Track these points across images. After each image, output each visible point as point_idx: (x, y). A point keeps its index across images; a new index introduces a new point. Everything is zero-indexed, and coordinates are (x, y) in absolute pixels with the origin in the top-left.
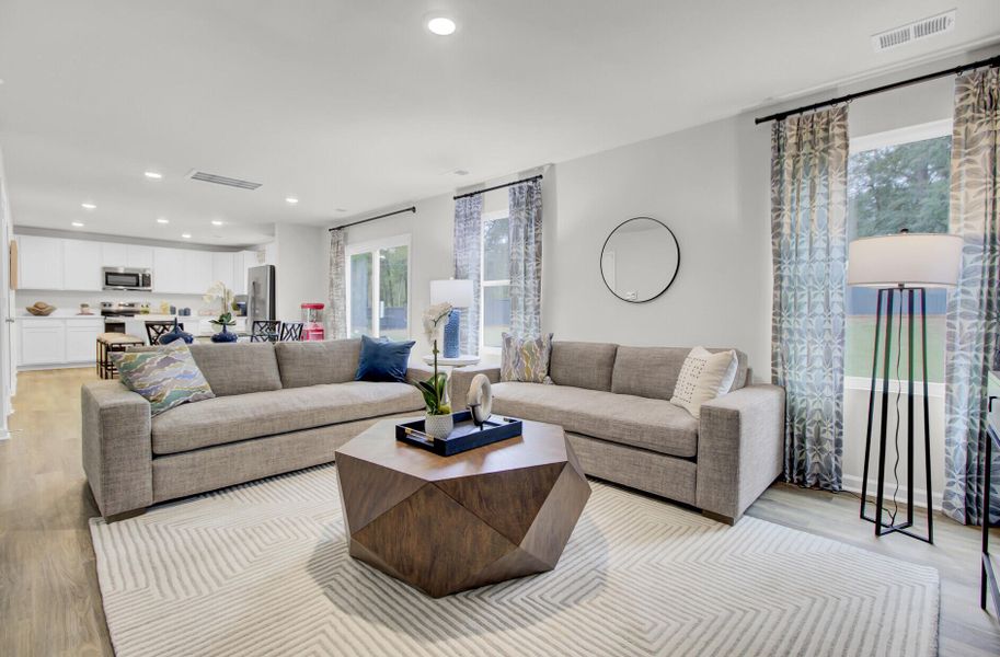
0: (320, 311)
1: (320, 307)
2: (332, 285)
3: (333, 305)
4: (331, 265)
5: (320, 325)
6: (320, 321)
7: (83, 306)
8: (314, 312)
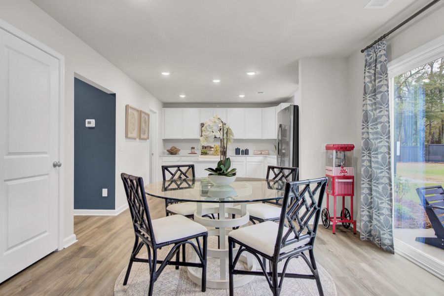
0: (348, 153)
1: (350, 148)
2: (366, 120)
3: (368, 147)
4: (365, 93)
5: (349, 171)
6: (349, 165)
7: (193, 148)
8: (341, 155)
